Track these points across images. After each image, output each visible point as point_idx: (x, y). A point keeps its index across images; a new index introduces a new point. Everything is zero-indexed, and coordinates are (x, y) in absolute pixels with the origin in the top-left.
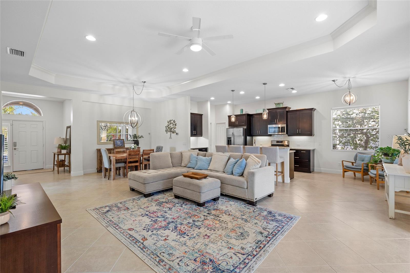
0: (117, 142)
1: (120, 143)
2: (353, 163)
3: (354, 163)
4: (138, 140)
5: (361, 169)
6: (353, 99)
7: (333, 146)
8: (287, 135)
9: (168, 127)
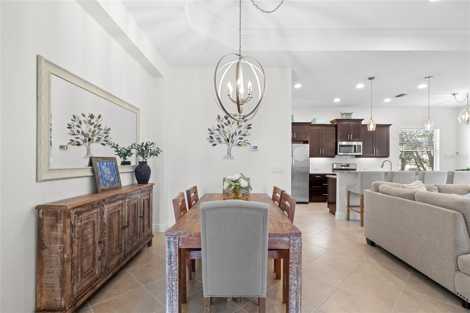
0: (104, 168)
1: (109, 171)
9: (217, 130)
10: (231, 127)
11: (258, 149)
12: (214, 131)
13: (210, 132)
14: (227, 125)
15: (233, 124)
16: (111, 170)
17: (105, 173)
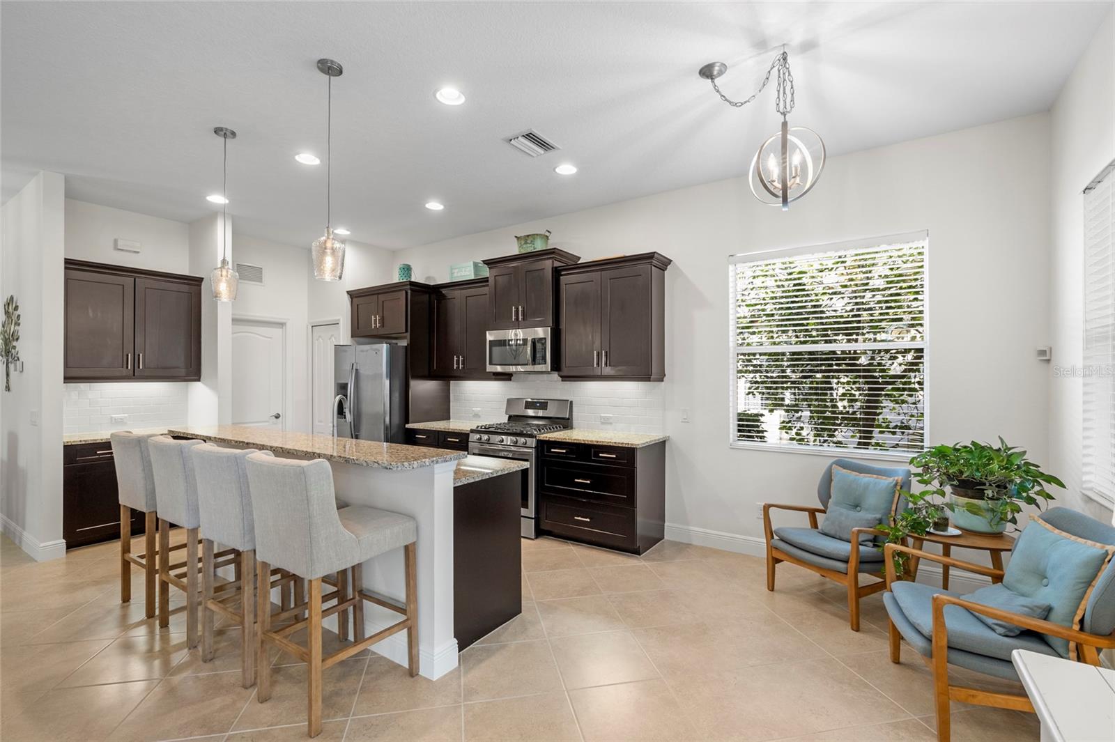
2: (812, 513)
3: (817, 513)
5: (846, 561)
6: (804, 164)
7: (739, 425)
8: (555, 376)
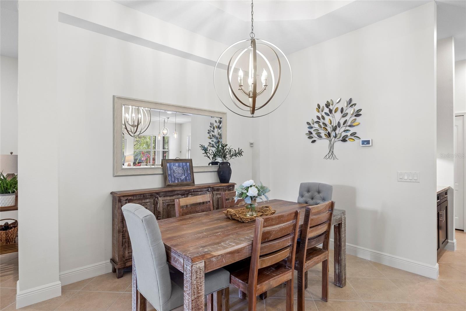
0: (174, 168)
1: (180, 171)
4: (229, 161)
9: (317, 122)
10: (333, 117)
11: (371, 145)
12: (313, 124)
13: (309, 126)
14: (328, 115)
15: (335, 112)
16: (184, 170)
17: (176, 172)
